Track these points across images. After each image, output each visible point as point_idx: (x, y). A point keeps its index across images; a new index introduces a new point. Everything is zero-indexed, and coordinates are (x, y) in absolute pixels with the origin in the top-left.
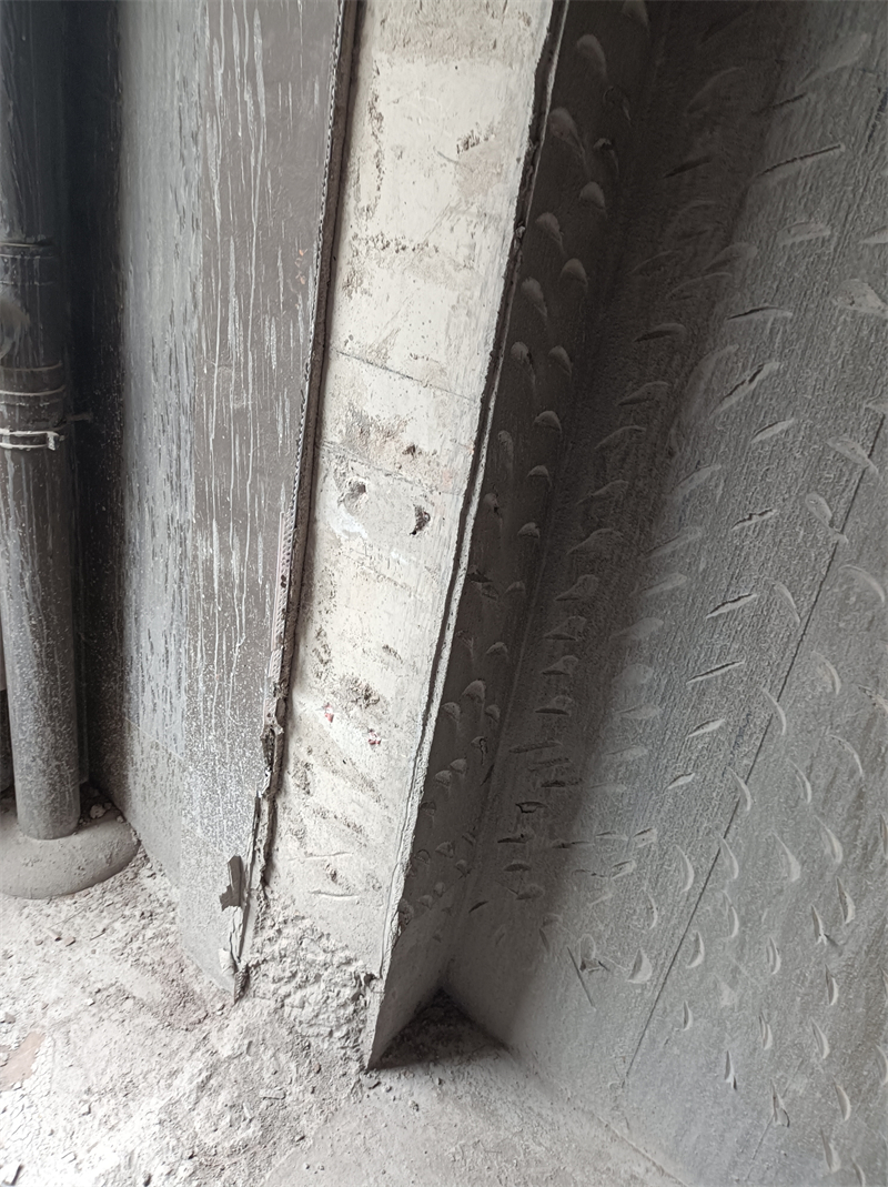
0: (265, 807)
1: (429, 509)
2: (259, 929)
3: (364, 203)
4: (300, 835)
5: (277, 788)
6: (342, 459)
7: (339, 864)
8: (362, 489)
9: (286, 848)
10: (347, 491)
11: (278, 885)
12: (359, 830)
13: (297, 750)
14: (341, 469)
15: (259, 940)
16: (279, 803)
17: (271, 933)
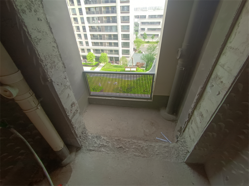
0: (187, 123)
1: (221, 92)
2: (181, 137)
3: (230, 41)
4: (189, 129)
5: (188, 121)
6: (212, 80)
7: (191, 135)
8: (213, 86)
9: (187, 129)
10: (211, 85)
11: (184, 133)
12: (195, 133)
13: (192, 118)
14: (212, 82)
15: (180, 138)
16: (188, 123)
17: (181, 138)
